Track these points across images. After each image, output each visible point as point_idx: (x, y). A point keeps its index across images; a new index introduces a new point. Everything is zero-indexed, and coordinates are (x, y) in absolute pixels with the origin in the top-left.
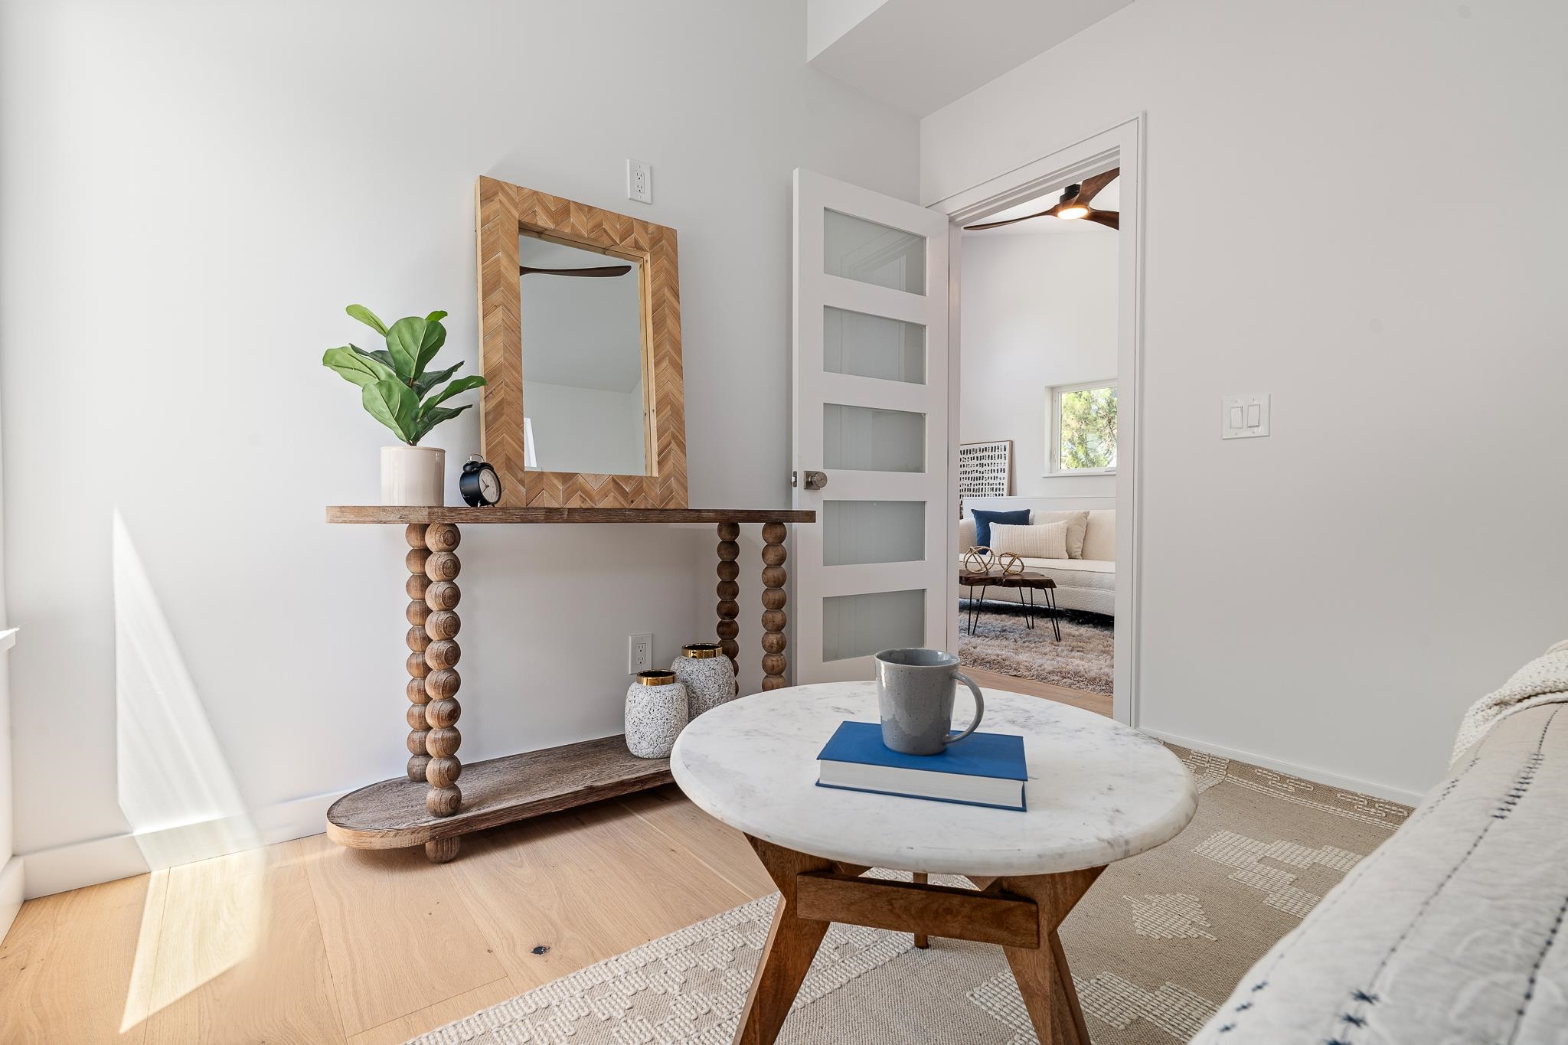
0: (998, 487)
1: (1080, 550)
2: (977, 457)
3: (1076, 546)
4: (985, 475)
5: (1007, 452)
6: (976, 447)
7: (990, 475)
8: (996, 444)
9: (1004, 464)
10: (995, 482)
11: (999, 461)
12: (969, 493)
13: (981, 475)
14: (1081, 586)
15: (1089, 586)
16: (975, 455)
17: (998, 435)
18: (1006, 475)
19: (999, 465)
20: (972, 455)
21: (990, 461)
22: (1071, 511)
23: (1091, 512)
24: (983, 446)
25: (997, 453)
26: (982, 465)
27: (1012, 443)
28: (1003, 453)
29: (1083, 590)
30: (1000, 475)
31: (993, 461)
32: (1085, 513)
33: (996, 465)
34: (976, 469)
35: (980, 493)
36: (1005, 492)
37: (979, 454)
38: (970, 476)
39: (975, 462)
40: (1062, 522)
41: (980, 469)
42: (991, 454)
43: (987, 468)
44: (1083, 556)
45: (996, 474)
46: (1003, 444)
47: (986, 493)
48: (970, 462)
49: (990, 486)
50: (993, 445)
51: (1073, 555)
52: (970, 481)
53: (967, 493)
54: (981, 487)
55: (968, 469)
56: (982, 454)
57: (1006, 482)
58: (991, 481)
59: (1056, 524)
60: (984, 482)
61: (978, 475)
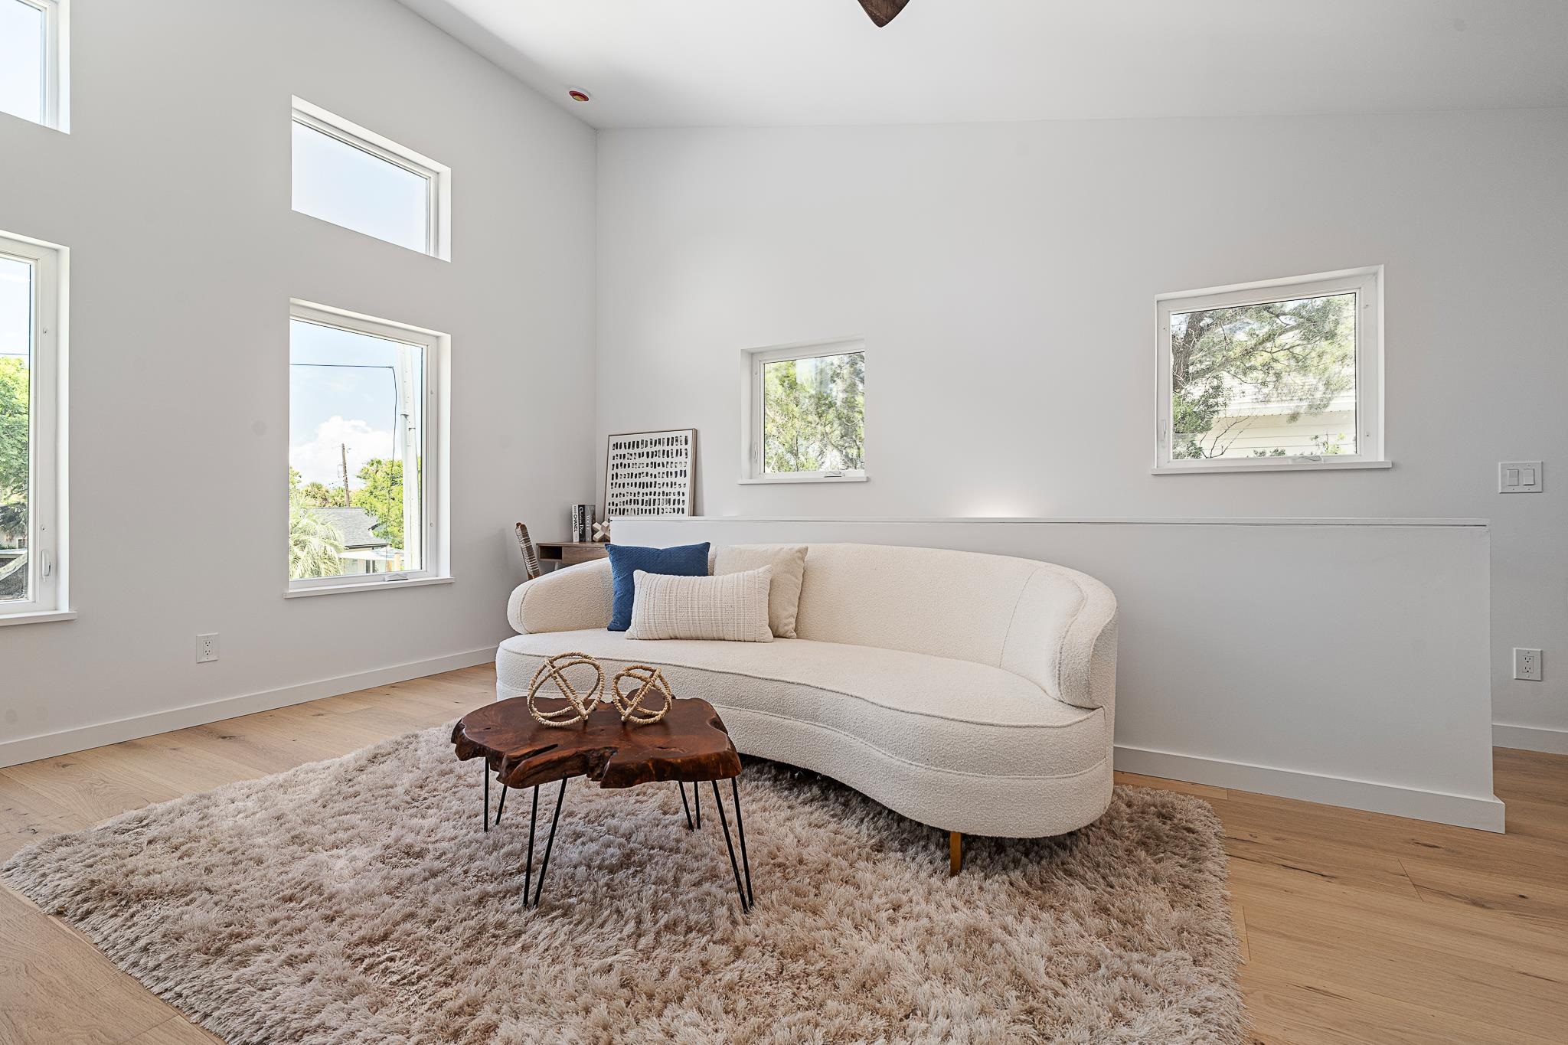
0: (677, 497)
1: (794, 620)
2: (648, 453)
3: (785, 614)
4: (659, 480)
5: (689, 446)
6: (646, 437)
7: (666, 480)
8: (674, 435)
9: (685, 463)
10: (672, 490)
11: (679, 459)
12: (636, 507)
13: (653, 480)
14: (797, 716)
15: (813, 717)
16: (645, 450)
17: (677, 420)
18: (688, 480)
19: (678, 465)
20: (640, 450)
21: (665, 460)
22: (778, 546)
23: (812, 548)
24: (655, 437)
25: (675, 448)
26: (655, 465)
27: (696, 432)
28: (684, 447)
29: (800, 724)
30: (680, 480)
31: (670, 460)
32: (799, 551)
33: (673, 465)
34: (645, 470)
35: (652, 507)
36: (687, 507)
37: (650, 449)
38: (638, 480)
39: (645, 460)
40: (761, 569)
41: (651, 470)
42: (666, 448)
43: (660, 469)
44: (799, 633)
45: (673, 479)
46: (684, 434)
47: (660, 507)
48: (638, 460)
49: (665, 497)
50: (670, 435)
51: (781, 631)
52: (637, 490)
53: (633, 506)
54: (652, 497)
55: (635, 471)
56: (654, 449)
57: (687, 490)
58: (667, 490)
59: (751, 572)
60: (657, 490)
61: (648, 480)
